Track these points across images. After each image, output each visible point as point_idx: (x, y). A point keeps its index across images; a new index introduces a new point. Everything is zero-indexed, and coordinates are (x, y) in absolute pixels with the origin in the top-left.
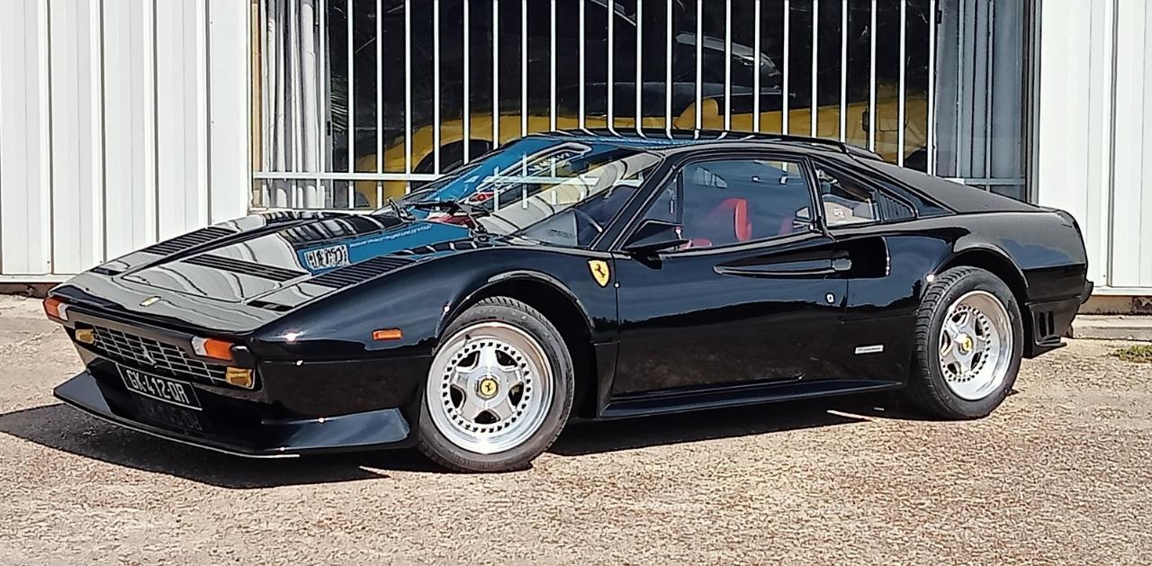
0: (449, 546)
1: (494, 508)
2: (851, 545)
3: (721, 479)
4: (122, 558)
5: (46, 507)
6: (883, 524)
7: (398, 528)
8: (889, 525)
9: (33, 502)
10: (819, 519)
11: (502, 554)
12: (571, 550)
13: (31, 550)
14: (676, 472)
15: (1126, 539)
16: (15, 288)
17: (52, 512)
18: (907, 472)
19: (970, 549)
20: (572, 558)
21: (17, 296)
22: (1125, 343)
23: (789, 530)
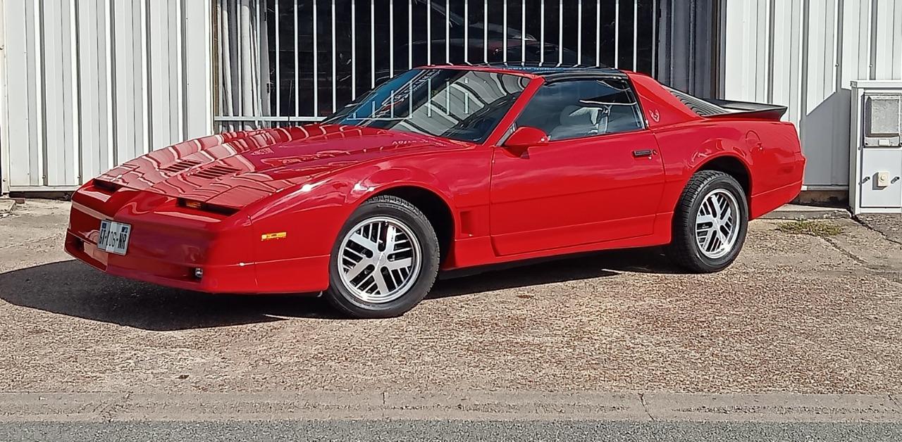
0: (409, 371)
1: (426, 343)
2: (670, 364)
3: (564, 319)
4: (194, 384)
5: (128, 348)
6: (683, 349)
7: (370, 359)
8: (688, 350)
9: (117, 345)
10: (640, 346)
11: (446, 376)
12: (490, 372)
13: (129, 380)
14: (533, 315)
15: (843, 356)
16: (55, 195)
17: (133, 352)
18: (680, 312)
19: (747, 365)
20: (494, 378)
21: (57, 201)
22: (780, 221)
23: (624, 355)
